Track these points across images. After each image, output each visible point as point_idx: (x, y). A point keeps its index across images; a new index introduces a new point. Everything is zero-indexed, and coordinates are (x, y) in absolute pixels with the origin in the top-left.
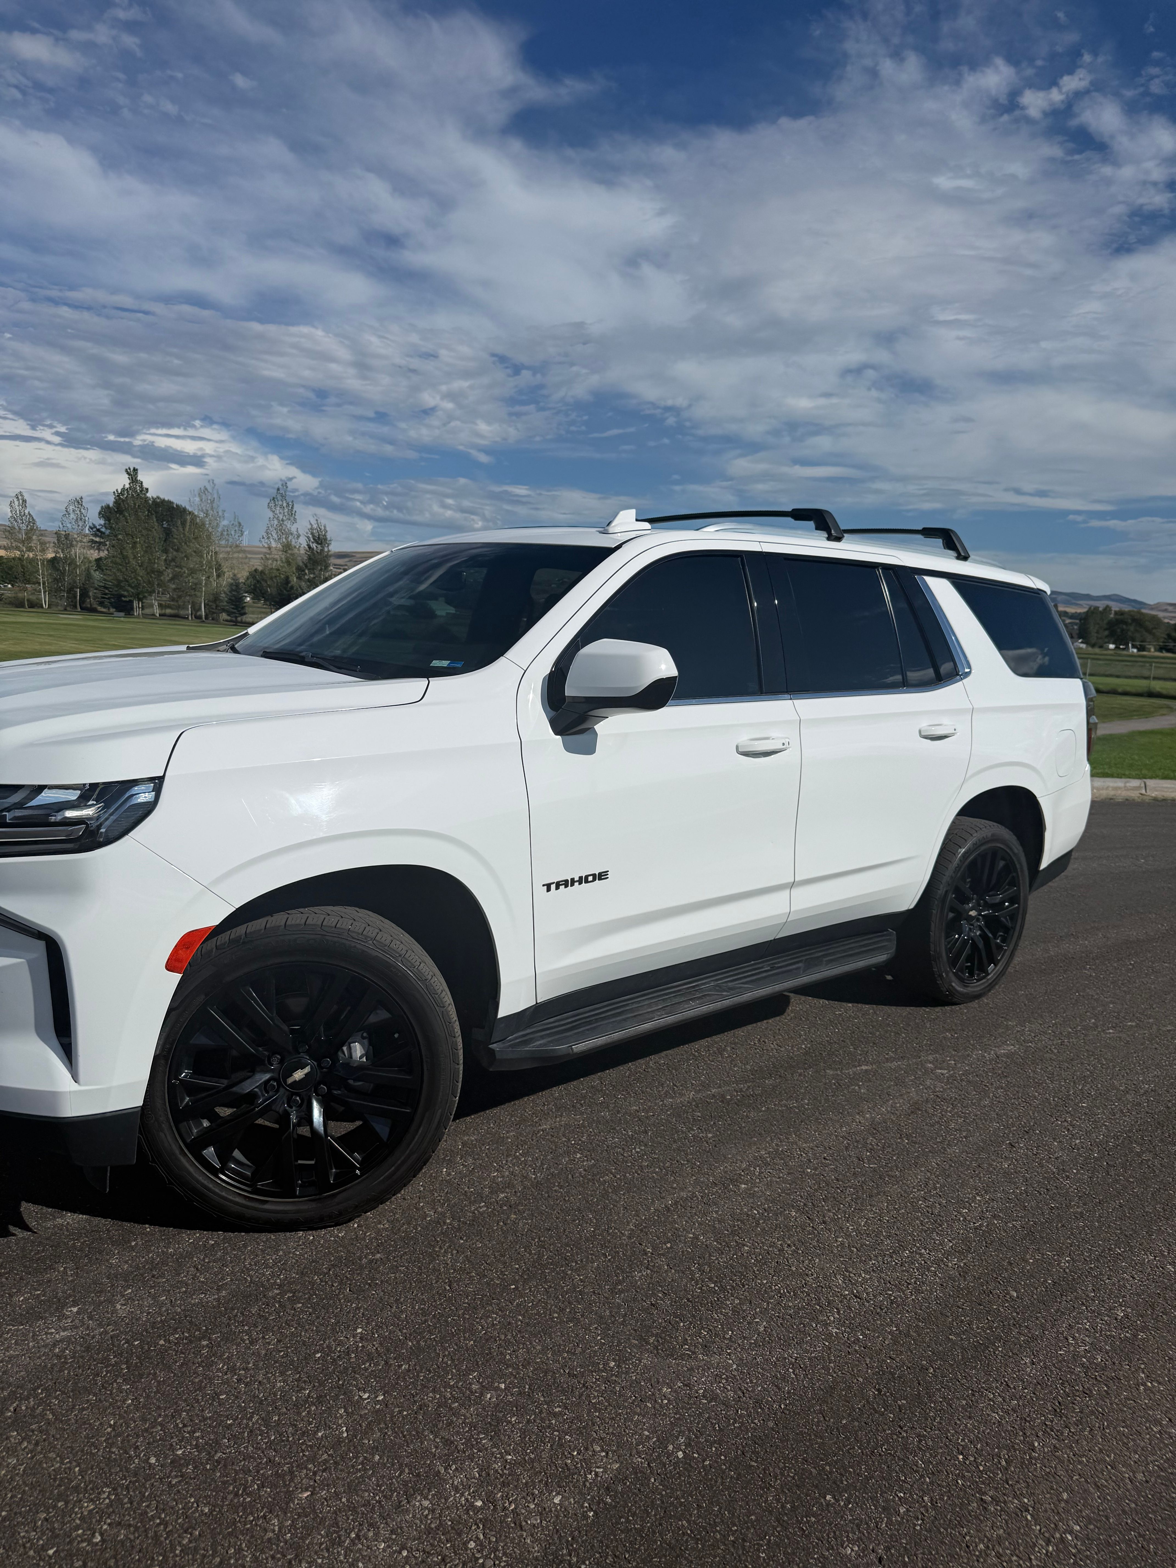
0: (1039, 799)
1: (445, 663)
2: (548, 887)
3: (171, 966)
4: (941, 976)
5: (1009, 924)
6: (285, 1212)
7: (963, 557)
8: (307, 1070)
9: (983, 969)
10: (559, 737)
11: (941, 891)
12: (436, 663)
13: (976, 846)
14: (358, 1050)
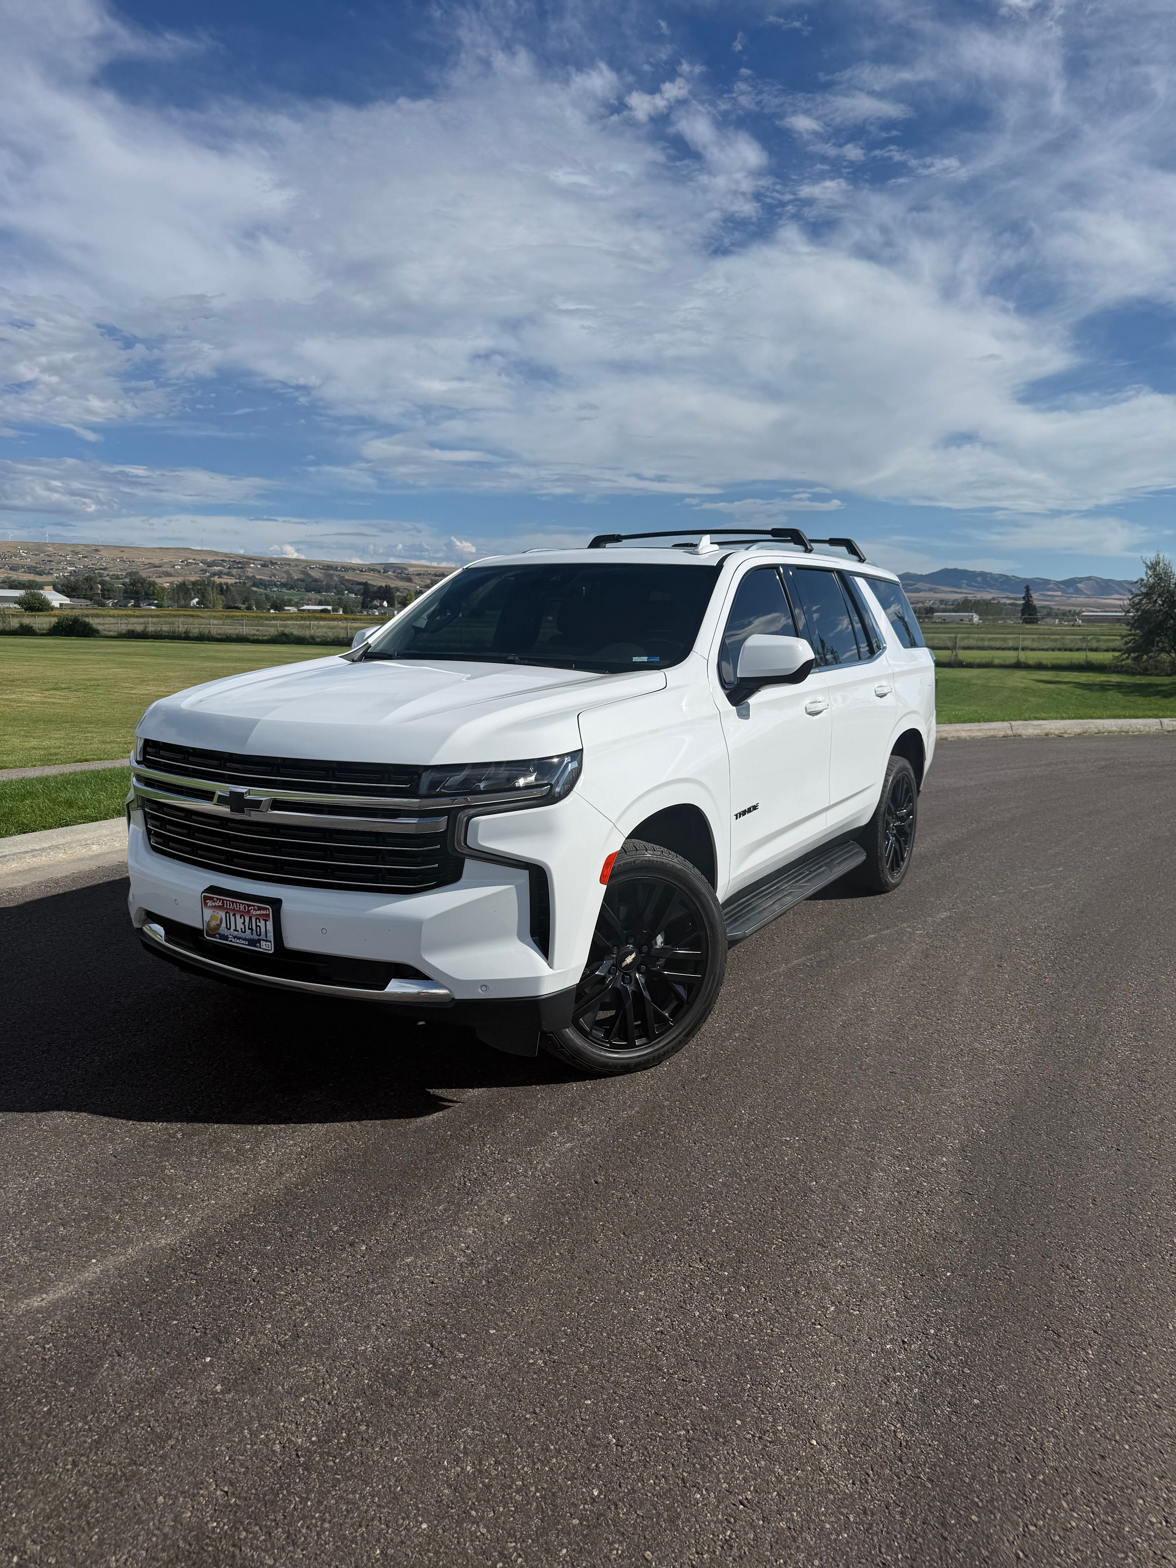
0: (923, 737)
1: (645, 659)
2: (736, 815)
3: (602, 881)
4: (883, 871)
5: (908, 831)
6: (632, 1058)
7: (862, 560)
8: (633, 956)
9: (898, 866)
10: (734, 708)
11: (882, 809)
12: (635, 659)
13: (897, 773)
14: (660, 939)
